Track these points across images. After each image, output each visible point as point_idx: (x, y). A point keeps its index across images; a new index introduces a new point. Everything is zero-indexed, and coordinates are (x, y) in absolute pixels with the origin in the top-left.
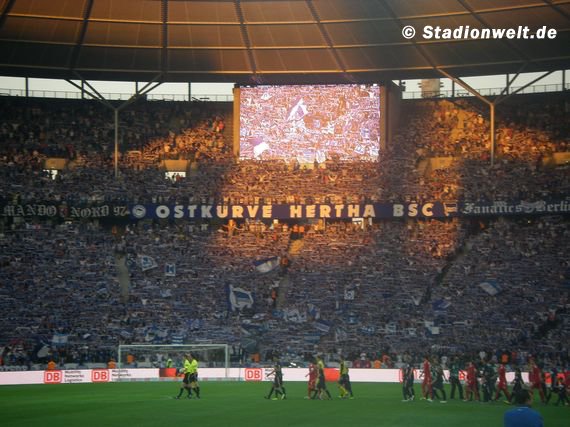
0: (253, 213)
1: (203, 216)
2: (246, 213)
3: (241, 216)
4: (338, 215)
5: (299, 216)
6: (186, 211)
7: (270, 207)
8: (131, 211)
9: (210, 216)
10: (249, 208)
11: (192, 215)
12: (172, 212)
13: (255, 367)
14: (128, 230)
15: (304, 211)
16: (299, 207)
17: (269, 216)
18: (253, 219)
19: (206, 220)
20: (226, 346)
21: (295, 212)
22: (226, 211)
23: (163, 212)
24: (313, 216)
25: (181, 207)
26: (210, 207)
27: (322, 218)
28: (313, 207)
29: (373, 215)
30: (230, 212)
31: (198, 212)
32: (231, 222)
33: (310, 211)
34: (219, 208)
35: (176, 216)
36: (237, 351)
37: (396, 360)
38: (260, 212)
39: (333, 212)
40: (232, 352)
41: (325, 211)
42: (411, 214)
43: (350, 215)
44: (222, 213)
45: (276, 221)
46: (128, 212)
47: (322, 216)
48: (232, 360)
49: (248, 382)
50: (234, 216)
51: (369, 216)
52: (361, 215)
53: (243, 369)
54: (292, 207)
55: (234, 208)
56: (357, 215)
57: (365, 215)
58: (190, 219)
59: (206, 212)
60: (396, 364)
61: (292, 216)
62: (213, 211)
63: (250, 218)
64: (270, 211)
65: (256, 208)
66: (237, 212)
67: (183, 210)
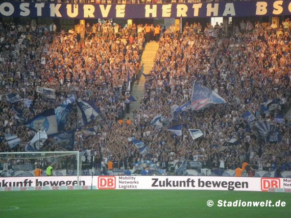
0: (105, 13)
1: (52, 15)
2: (98, 12)
3: (92, 16)
4: (196, 14)
5: (154, 15)
6: (33, 9)
7: (123, 6)
9: (59, 15)
10: (102, 7)
11: (39, 13)
12: (18, 10)
15: (159, 11)
16: (155, 7)
17: (123, 16)
18: (105, 19)
19: (56, 20)
20: (78, 152)
21: (150, 11)
22: (76, 10)
23: (7, 9)
24: (169, 15)
25: (27, 5)
26: (59, 6)
27: (179, 18)
28: (170, 6)
29: (233, 14)
30: (81, 11)
31: (46, 10)
32: (82, 22)
33: (166, 10)
34: (69, 7)
35: (22, 14)
36: (89, 158)
37: (256, 168)
38: (113, 11)
39: (191, 10)
40: (84, 159)
41: (182, 11)
42: (275, 12)
43: (208, 14)
44: (72, 12)
45: (130, 22)
47: (178, 15)
48: (84, 168)
49: (100, 190)
50: (86, 16)
51: (229, 15)
52: (220, 14)
53: (96, 178)
54: (147, 7)
55: (86, 7)
56: (216, 13)
57: (225, 14)
58: (37, 18)
59: (55, 11)
60: (257, 172)
61: (147, 15)
62: (63, 10)
63: (102, 19)
64: (124, 11)
65: (109, 7)
66: (89, 11)
67: (29, 8)
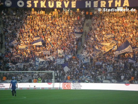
0: (66, 5)
1: (42, 6)
2: (63, 5)
3: (60, 7)
4: (110, 6)
5: (90, 6)
6: (33, 4)
7: (75, 2)
8: (4, 3)
9: (45, 7)
10: (65, 2)
11: (36, 6)
12: (26, 4)
13: (67, 82)
14: (3, 12)
15: (92, 4)
16: (90, 2)
17: (75, 7)
19: (43, 9)
20: (53, 72)
21: (88, 4)
22: (53, 4)
23: (21, 4)
24: (97, 6)
26: (44, 2)
28: (97, 2)
29: (128, 5)
30: (55, 4)
31: (39, 4)
32: (56, 10)
33: (96, 4)
34: (49, 2)
35: (28, 6)
36: (59, 74)
38: (70, 5)
40: (56, 75)
41: (103, 4)
43: (116, 6)
44: (51, 5)
45: (78, 10)
46: (2, 4)
47: (101, 6)
49: (64, 90)
50: (57, 7)
51: (126, 6)
52: (122, 6)
53: (61, 84)
54: (86, 2)
55: (57, 3)
56: (119, 5)
57: (124, 5)
59: (43, 4)
61: (86, 7)
62: (47, 4)
63: (65, 8)
64: (75, 4)
65: (68, 2)
66: (59, 5)
67: (31, 3)
